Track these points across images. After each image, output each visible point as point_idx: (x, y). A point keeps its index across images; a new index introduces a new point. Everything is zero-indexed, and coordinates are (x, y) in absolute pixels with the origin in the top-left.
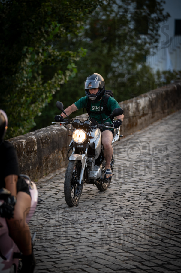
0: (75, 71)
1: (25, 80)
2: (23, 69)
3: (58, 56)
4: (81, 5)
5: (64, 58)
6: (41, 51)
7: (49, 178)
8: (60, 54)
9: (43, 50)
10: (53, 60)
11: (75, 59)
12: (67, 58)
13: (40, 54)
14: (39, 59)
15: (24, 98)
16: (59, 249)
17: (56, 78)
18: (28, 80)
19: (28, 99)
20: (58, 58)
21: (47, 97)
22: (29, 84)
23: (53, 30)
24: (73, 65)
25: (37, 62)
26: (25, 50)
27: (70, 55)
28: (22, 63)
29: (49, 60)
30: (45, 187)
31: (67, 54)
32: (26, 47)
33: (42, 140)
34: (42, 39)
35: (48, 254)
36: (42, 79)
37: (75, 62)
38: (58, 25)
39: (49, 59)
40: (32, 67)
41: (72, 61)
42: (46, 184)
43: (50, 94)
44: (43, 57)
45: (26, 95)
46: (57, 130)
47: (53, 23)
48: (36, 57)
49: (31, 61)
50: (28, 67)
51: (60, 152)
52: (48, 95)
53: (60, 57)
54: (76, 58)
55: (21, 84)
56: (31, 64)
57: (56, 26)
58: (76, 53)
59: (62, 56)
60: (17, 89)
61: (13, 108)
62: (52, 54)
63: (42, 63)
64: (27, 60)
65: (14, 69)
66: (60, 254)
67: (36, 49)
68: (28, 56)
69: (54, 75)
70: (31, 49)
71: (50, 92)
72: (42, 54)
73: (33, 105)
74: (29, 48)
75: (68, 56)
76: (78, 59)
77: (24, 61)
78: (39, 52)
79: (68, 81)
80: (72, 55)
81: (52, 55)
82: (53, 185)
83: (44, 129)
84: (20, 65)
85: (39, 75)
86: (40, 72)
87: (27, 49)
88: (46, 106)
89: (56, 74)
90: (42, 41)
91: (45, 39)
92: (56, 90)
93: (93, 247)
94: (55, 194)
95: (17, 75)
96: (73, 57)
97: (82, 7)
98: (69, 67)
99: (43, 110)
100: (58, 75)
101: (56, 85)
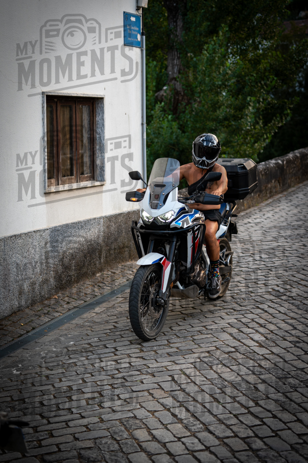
0: (290, 115)
1: (249, 124)
2: (247, 115)
3: (276, 104)
4: (294, 61)
6: (261, 100)
7: (268, 202)
9: (263, 99)
10: (271, 107)
11: (290, 106)
12: (283, 105)
13: (261, 103)
14: (260, 107)
15: (249, 138)
16: (274, 260)
17: (274, 120)
18: (252, 124)
19: (252, 139)
20: (276, 106)
21: (267, 138)
22: (252, 127)
23: (271, 82)
24: (289, 111)
25: (258, 109)
26: (248, 99)
27: (286, 103)
28: (246, 110)
30: (265, 210)
31: (283, 102)
32: (249, 97)
33: (261, 172)
34: (262, 90)
35: (265, 263)
36: (263, 123)
37: (290, 108)
38: (275, 78)
39: (269, 107)
40: (254, 114)
41: (287, 108)
42: (265, 207)
43: (270, 134)
44: (263, 105)
45: (250, 136)
46: (274, 163)
47: (271, 76)
48: (257, 105)
49: (253, 108)
50: (251, 113)
51: (277, 182)
52: (268, 135)
53: (278, 104)
54: (291, 105)
55: (246, 127)
56: (253, 111)
57: (273, 79)
58: (290, 101)
59: (280, 104)
60: (243, 132)
61: (240, 147)
62: (271, 102)
63: (263, 111)
64: (250, 108)
65: (240, 116)
66: (274, 263)
67: (257, 98)
68: (251, 104)
69: (272, 119)
70: (253, 99)
71: (270, 133)
72: (262, 103)
73: (256, 145)
74: (252, 98)
76: (292, 106)
77: (248, 108)
78: (260, 101)
79: (284, 124)
81: (271, 104)
82: (271, 208)
83: (263, 163)
84: (245, 112)
85: (260, 119)
86: (261, 117)
87: (250, 99)
88: (267, 145)
89: (274, 118)
90: (263, 92)
91: (264, 90)
92: (275, 131)
93: (302, 258)
94: (273, 215)
95: (242, 120)
96: (288, 104)
97: (294, 63)
98: (286, 112)
99: (265, 148)
100: (276, 118)
101: (275, 128)
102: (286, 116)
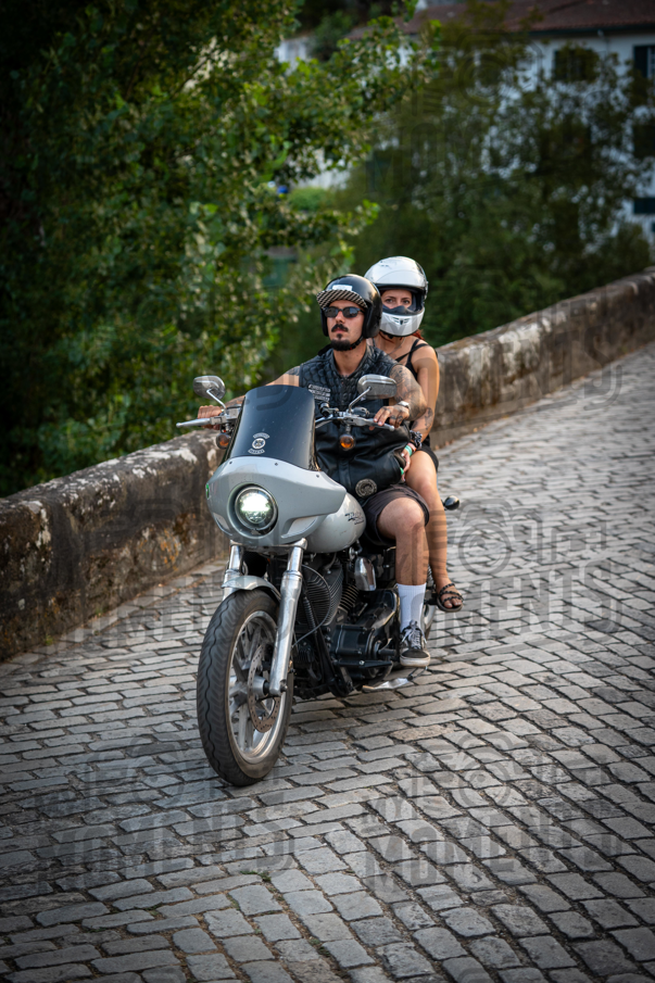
0: (351, 259)
3: (303, 224)
5: (320, 229)
8: (310, 219)
11: (349, 231)
12: (327, 229)
15: (205, 337)
19: (215, 338)
20: (304, 229)
21: (265, 336)
26: (194, 210)
29: (282, 236)
31: (325, 218)
32: (197, 204)
40: (220, 258)
41: (340, 236)
48: (234, 228)
49: (212, 242)
50: (206, 256)
53: (311, 226)
54: (352, 228)
58: (350, 215)
59: (316, 225)
62: (288, 217)
64: (200, 240)
68: (201, 226)
70: (210, 209)
74: (206, 207)
75: (329, 224)
76: (356, 232)
77: (191, 240)
80: (340, 222)
81: (289, 223)
87: (200, 209)
92: (302, 312)
96: (345, 224)
101: (301, 299)
102: (336, 263)
